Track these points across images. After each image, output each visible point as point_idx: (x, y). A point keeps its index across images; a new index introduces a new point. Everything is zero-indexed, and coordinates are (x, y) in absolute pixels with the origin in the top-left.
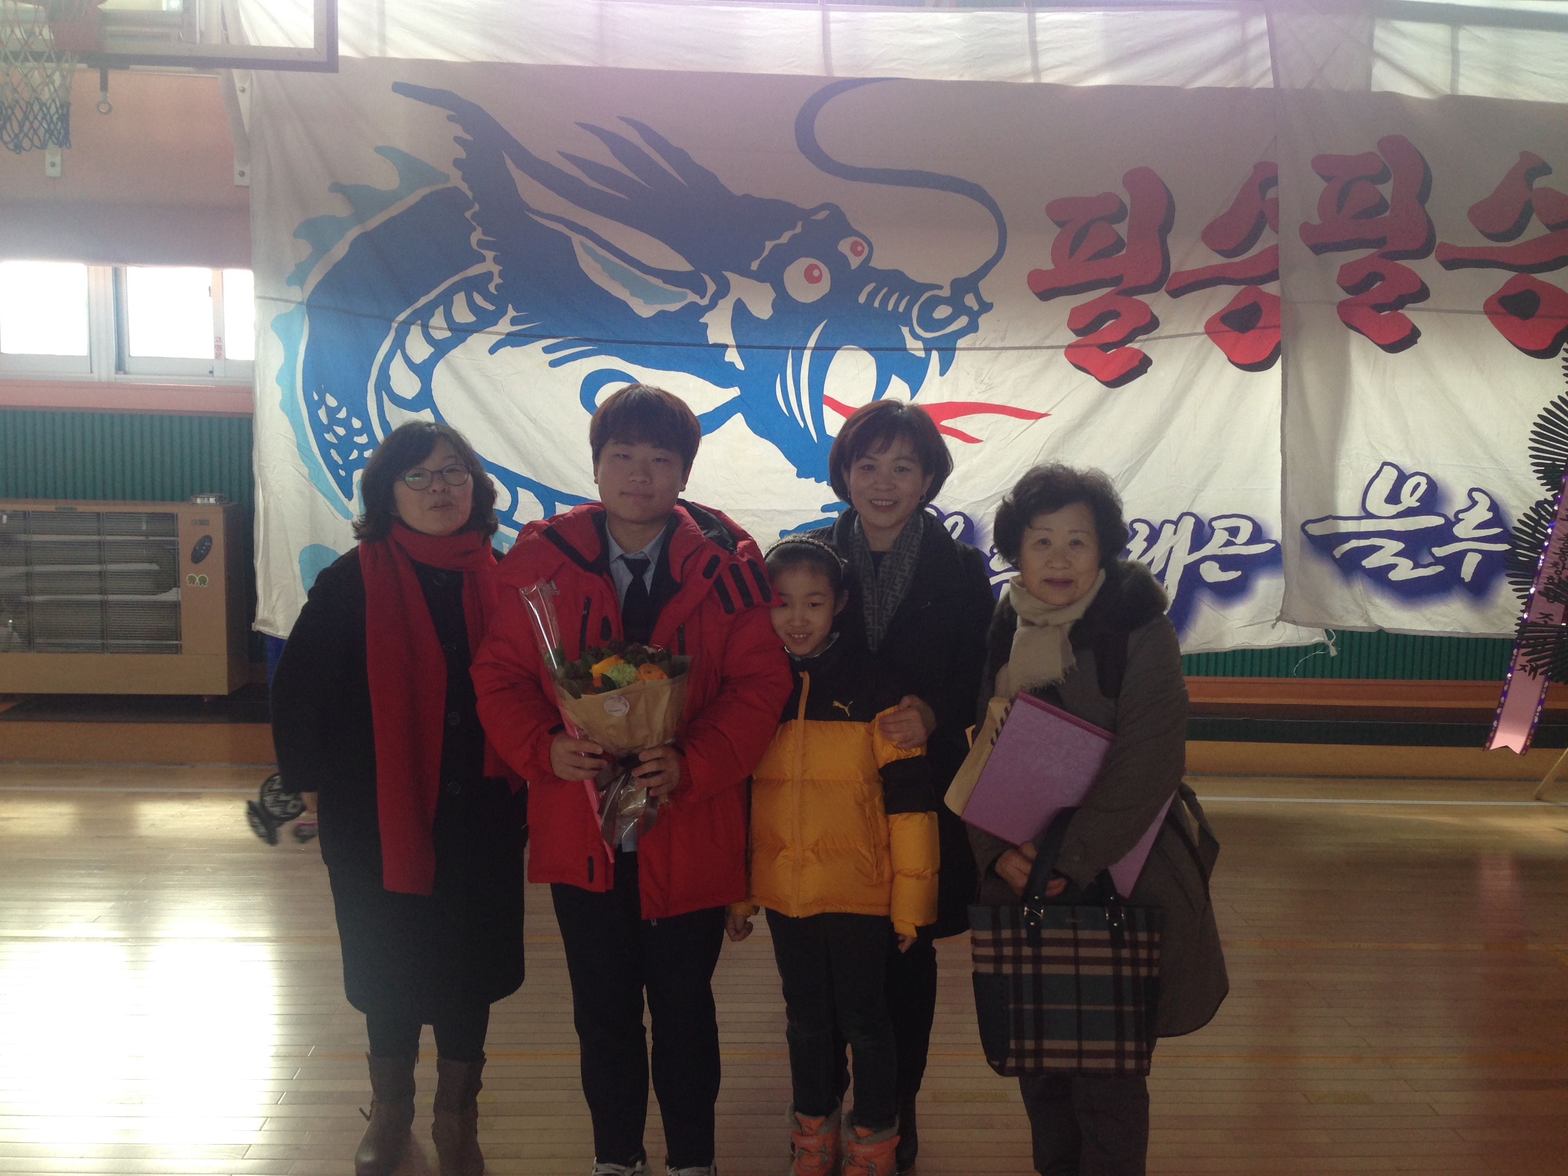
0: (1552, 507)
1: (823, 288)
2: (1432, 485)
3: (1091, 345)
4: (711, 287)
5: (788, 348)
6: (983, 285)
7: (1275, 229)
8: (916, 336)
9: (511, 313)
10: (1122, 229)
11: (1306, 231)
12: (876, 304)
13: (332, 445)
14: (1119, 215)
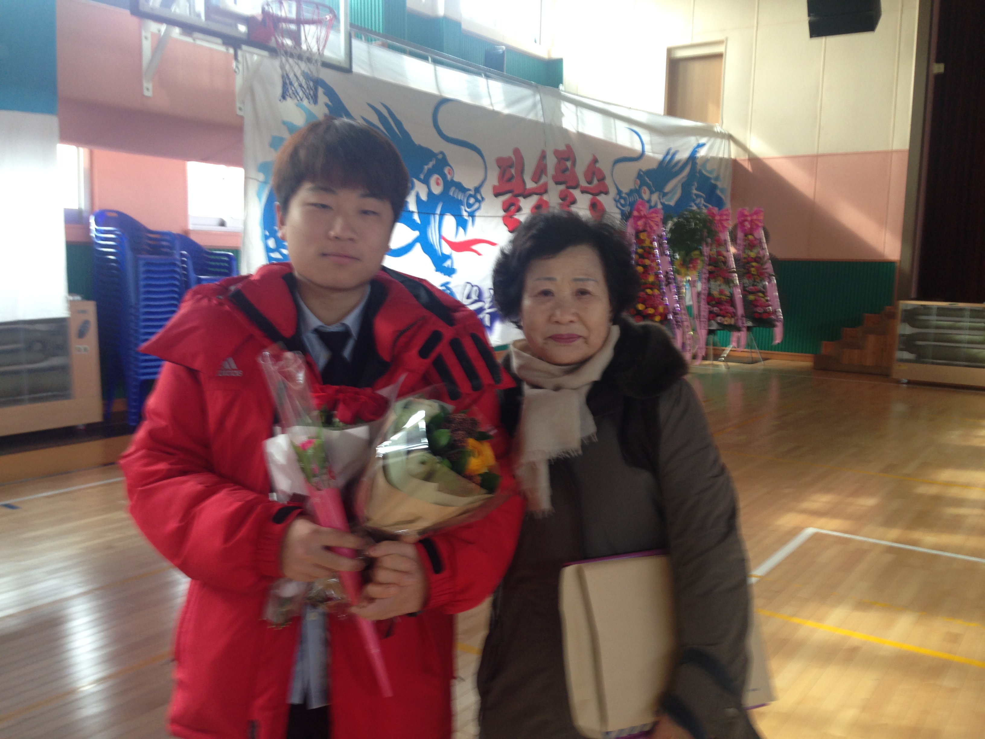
1: (441, 188)
3: (508, 216)
5: (432, 213)
6: (482, 190)
8: (466, 211)
10: (513, 171)
11: (554, 178)
12: (455, 197)
14: (511, 166)
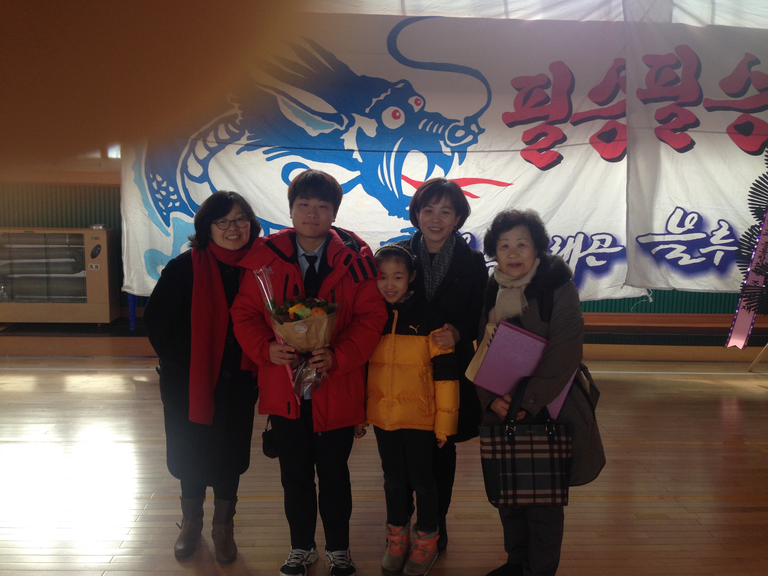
0: (759, 229)
1: (401, 121)
2: (700, 218)
3: (534, 150)
4: (346, 121)
5: (384, 152)
6: (480, 120)
7: (624, 92)
8: (447, 146)
9: (247, 134)
10: (549, 92)
11: (639, 92)
12: (427, 130)
13: (160, 200)
14: (547, 85)
